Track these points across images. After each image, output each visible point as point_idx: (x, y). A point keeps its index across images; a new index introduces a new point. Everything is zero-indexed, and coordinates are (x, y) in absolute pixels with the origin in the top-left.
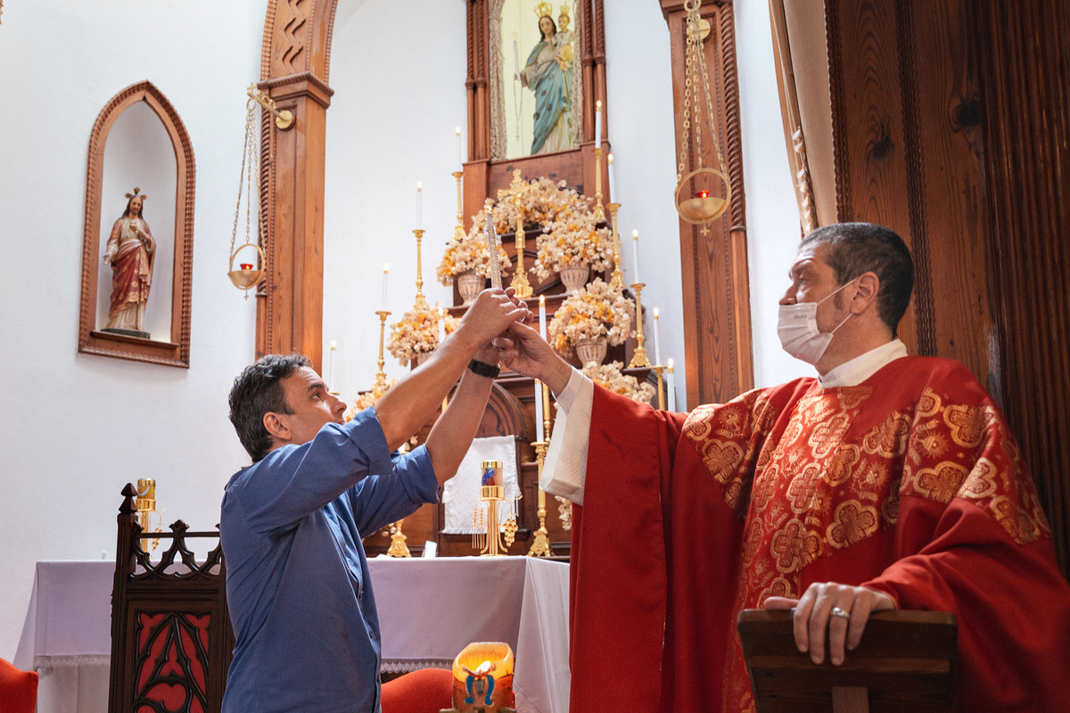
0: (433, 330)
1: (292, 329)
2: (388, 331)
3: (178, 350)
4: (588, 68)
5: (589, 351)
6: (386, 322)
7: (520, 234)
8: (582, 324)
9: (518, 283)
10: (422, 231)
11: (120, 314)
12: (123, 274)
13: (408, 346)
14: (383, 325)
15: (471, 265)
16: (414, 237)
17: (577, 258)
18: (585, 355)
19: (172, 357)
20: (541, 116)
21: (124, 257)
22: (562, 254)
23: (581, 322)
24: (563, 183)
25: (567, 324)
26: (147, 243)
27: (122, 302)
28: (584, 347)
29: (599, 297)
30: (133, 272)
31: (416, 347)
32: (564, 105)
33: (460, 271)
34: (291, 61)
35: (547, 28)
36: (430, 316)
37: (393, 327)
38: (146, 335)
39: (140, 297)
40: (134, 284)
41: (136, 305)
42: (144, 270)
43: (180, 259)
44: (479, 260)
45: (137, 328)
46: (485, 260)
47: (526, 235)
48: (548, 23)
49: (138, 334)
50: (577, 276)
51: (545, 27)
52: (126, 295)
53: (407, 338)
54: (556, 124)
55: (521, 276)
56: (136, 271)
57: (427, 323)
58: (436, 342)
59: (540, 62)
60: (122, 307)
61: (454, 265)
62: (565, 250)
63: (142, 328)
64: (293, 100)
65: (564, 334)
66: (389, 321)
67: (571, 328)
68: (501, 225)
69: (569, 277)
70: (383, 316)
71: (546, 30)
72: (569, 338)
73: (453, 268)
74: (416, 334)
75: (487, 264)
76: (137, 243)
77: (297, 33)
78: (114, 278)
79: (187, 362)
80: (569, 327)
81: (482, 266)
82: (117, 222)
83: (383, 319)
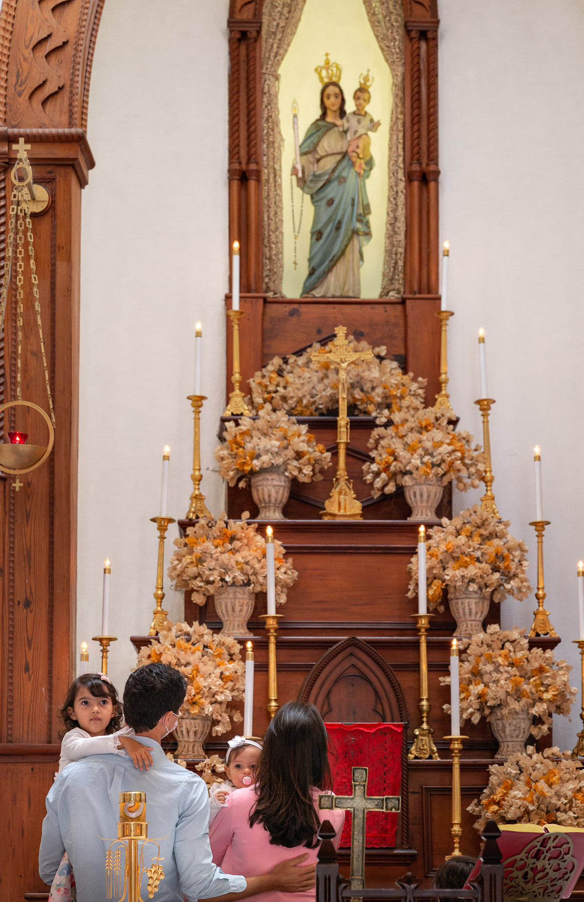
4: (416, 184)
5: (473, 606)
6: (166, 534)
7: (343, 419)
8: (473, 570)
9: (340, 493)
10: (203, 398)
14: (162, 538)
15: (279, 460)
16: (188, 404)
17: (440, 471)
18: (467, 611)
20: (324, 236)
22: (418, 462)
23: (471, 567)
24: (383, 350)
25: (444, 569)
28: (466, 601)
29: (482, 531)
31: (228, 579)
32: (358, 225)
33: (265, 466)
34: (44, 103)
35: (333, 103)
44: (290, 453)
46: (299, 455)
47: (352, 422)
48: (336, 96)
50: (432, 495)
51: (332, 99)
54: (343, 253)
55: (342, 483)
57: (237, 544)
59: (321, 151)
61: (253, 456)
62: (422, 457)
64: (49, 169)
65: (444, 581)
67: (453, 573)
68: (305, 402)
69: (421, 495)
70: (162, 523)
71: (333, 105)
72: (447, 585)
73: (255, 462)
75: (301, 461)
77: (53, 59)
80: (446, 572)
81: (295, 463)
83: (162, 529)
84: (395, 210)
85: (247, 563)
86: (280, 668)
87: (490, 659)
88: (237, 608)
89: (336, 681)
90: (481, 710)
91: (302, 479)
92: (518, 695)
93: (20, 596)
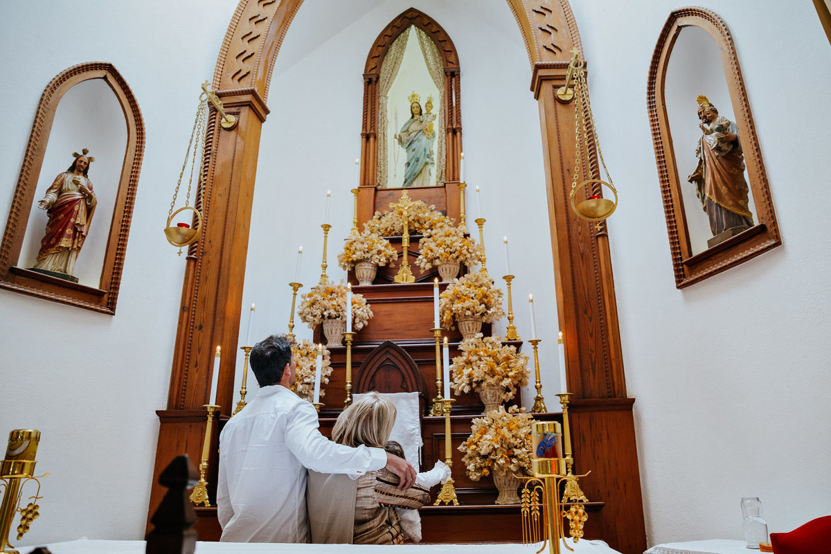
0: (340, 300)
1: (218, 289)
2: (299, 300)
3: (106, 297)
4: (450, 134)
5: (471, 325)
6: (297, 293)
7: (406, 236)
8: (467, 304)
9: (403, 272)
10: (329, 226)
11: (50, 256)
12: (58, 220)
13: (318, 312)
14: (295, 294)
15: (368, 255)
16: (322, 231)
17: (454, 255)
18: (467, 328)
19: (98, 302)
20: (411, 165)
21: (64, 204)
22: (443, 251)
23: (467, 302)
24: (433, 207)
25: (453, 304)
26: (88, 197)
27: (53, 246)
28: (467, 322)
29: (476, 284)
30: (69, 221)
31: (325, 313)
32: (428, 160)
33: (360, 258)
34: (239, 80)
35: (416, 110)
36: (337, 290)
37: (303, 297)
39: (73, 244)
40: (69, 231)
41: (68, 251)
42: (81, 219)
43: (119, 216)
44: (375, 251)
45: (65, 272)
46: (379, 252)
47: (410, 238)
48: (417, 107)
49: (67, 277)
50: (452, 270)
52: (58, 240)
53: (317, 306)
54: (421, 172)
55: (405, 267)
56: (72, 220)
57: (334, 295)
58: (342, 311)
59: (410, 131)
60: (53, 250)
61: (354, 253)
62: (445, 249)
63: (70, 272)
64: (237, 108)
65: (452, 311)
66: (300, 291)
67: (457, 306)
68: (389, 230)
69: (446, 270)
70: (296, 286)
71: (416, 111)
72: (455, 314)
73: (354, 256)
74: (326, 303)
75: (381, 255)
76: (78, 196)
77: (246, 61)
78: (48, 224)
79: (113, 309)
80: (454, 306)
81: (377, 256)
82: (61, 175)
83: (295, 290)
84: (441, 147)
85: (339, 305)
86: (354, 365)
87: (476, 353)
88: (334, 332)
89: (378, 369)
90: (470, 384)
91: (381, 264)
92: (492, 373)
93: (197, 324)
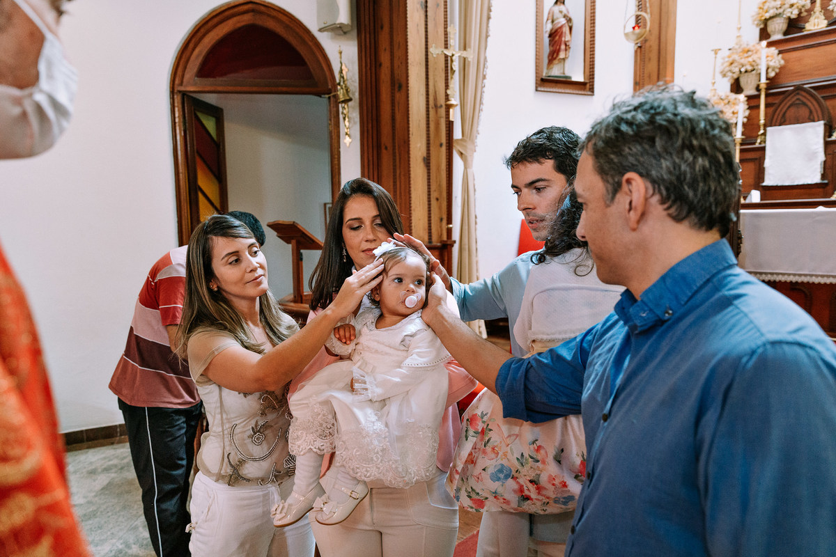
0: (755, 57)
1: (659, 65)
2: (719, 61)
3: (588, 85)
6: (718, 56)
9: (815, 18)
11: (555, 66)
12: (556, 41)
13: (737, 70)
14: (716, 57)
15: (781, 11)
19: (584, 89)
21: (556, 31)
26: (569, 20)
27: (555, 59)
30: (561, 40)
31: (742, 69)
33: (771, 16)
36: (753, 48)
37: (723, 59)
38: (570, 78)
39: (566, 54)
40: (563, 47)
41: (564, 59)
42: (567, 38)
43: (588, 28)
44: (787, 6)
45: (564, 73)
46: (792, 5)
49: (566, 77)
52: (558, 54)
53: (735, 64)
55: (818, 13)
56: (563, 39)
57: (750, 53)
58: (757, 65)
60: (556, 62)
61: (767, 12)
63: (568, 73)
66: (720, 54)
70: (716, 51)
74: (743, 61)
75: (793, 8)
76: (563, 21)
78: (550, 44)
79: (593, 92)
81: (790, 10)
82: (550, 9)
83: (716, 53)
85: (754, 61)
86: (767, 105)
88: (749, 82)
89: (789, 107)
91: (793, 16)
